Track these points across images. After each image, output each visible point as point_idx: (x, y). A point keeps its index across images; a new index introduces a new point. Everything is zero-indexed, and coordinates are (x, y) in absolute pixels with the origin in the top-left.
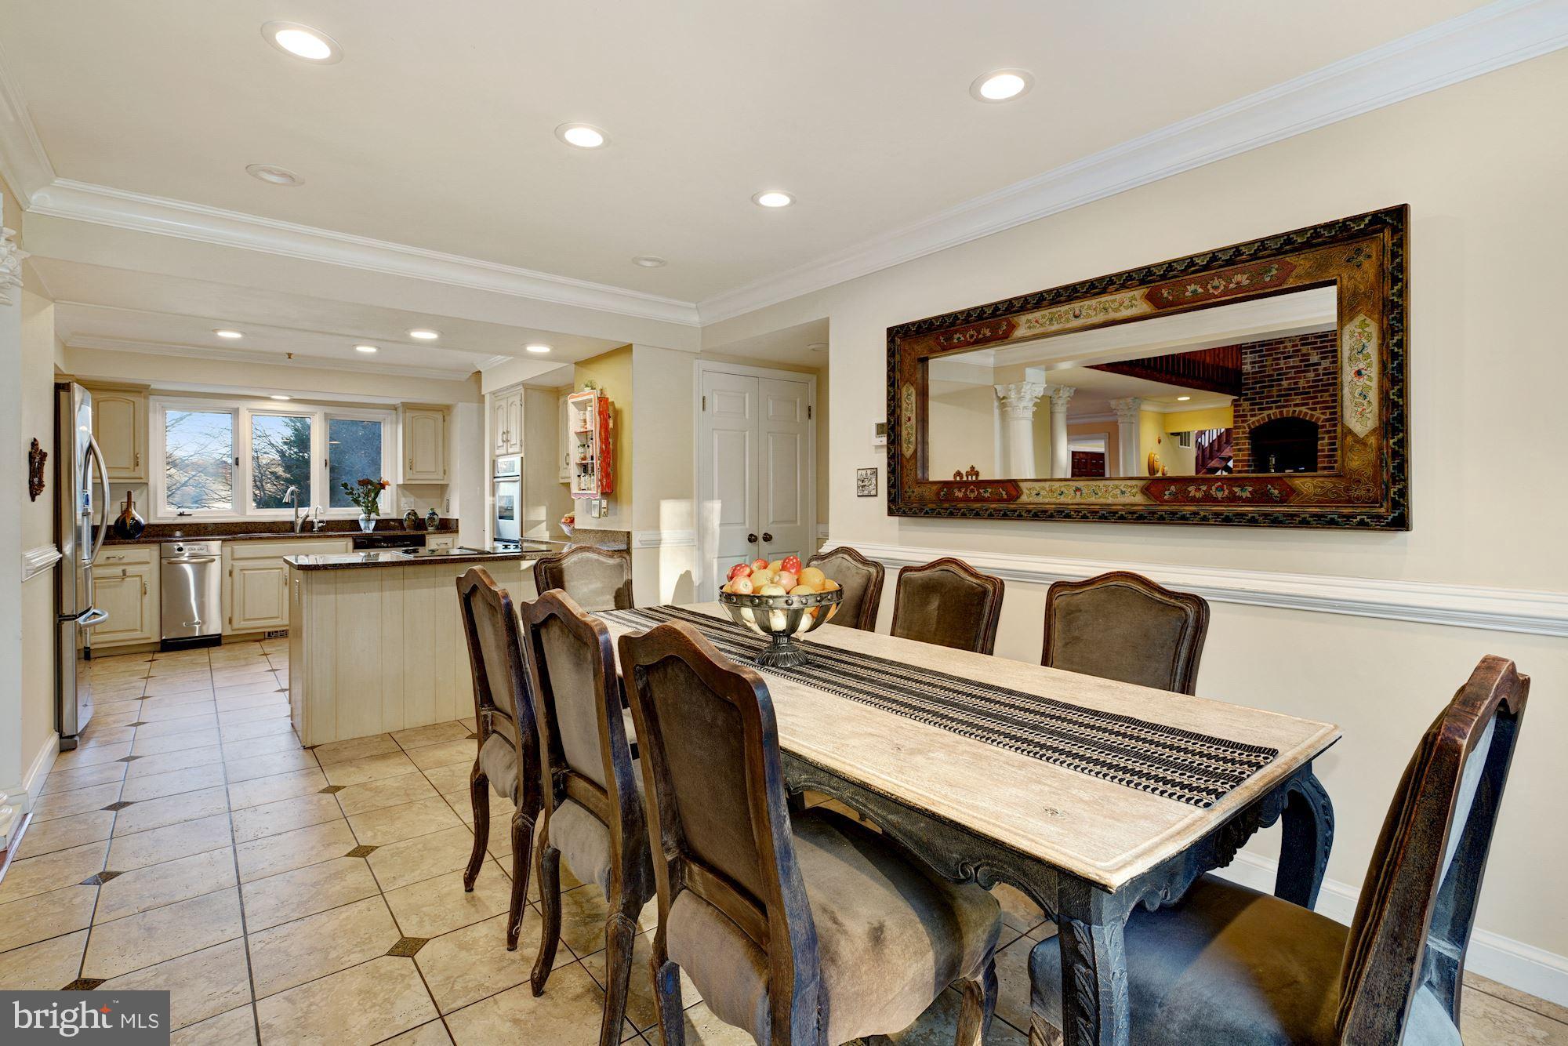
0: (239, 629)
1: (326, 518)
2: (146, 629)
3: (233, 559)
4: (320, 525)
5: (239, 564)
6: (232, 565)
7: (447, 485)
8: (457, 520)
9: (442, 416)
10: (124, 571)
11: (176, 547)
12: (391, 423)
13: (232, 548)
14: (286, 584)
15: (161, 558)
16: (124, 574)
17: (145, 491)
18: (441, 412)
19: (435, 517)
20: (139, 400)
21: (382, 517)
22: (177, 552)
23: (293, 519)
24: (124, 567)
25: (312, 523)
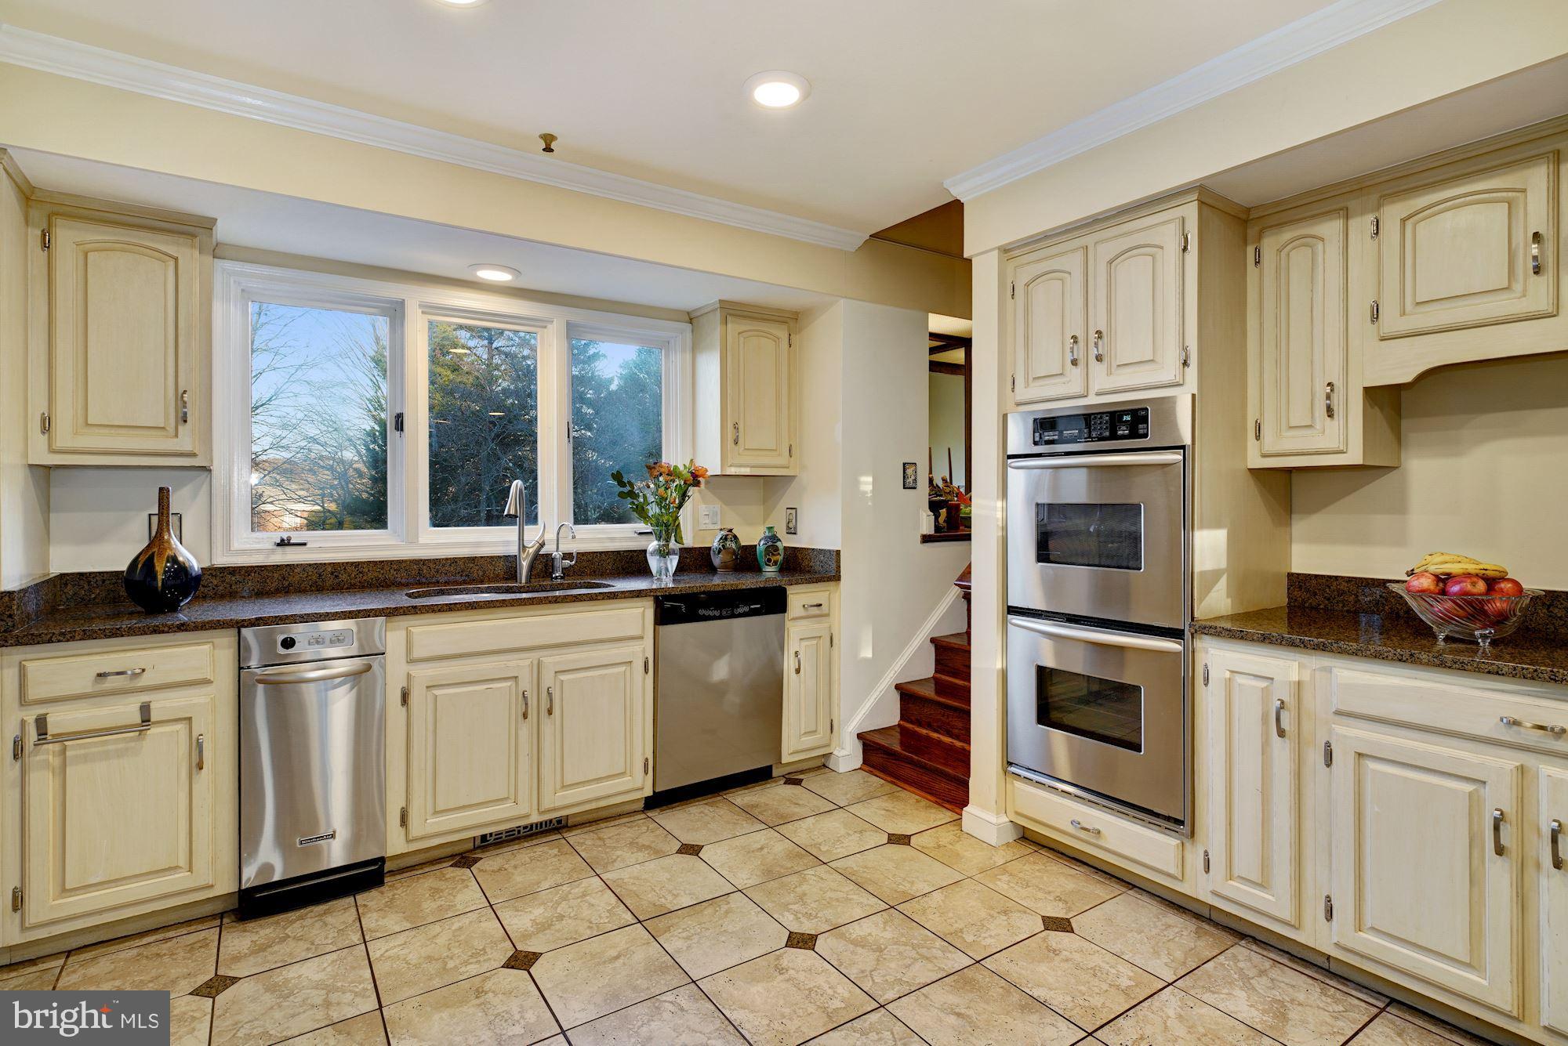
0: (422, 838)
1: (574, 547)
2: (202, 861)
3: (411, 661)
4: (567, 562)
5: (424, 673)
6: (409, 676)
7: (789, 479)
8: (838, 552)
9: (787, 336)
10: (145, 709)
11: (280, 638)
12: (683, 351)
13: (409, 635)
14: (525, 716)
15: (240, 668)
16: (146, 720)
17: (205, 487)
18: (785, 327)
19: (778, 544)
20: (190, 257)
21: (685, 546)
22: (281, 651)
23: (513, 550)
24: (144, 698)
25: (548, 557)
